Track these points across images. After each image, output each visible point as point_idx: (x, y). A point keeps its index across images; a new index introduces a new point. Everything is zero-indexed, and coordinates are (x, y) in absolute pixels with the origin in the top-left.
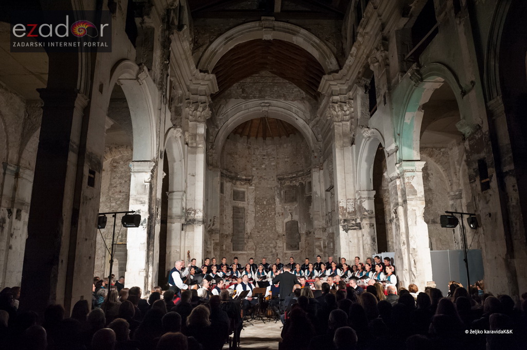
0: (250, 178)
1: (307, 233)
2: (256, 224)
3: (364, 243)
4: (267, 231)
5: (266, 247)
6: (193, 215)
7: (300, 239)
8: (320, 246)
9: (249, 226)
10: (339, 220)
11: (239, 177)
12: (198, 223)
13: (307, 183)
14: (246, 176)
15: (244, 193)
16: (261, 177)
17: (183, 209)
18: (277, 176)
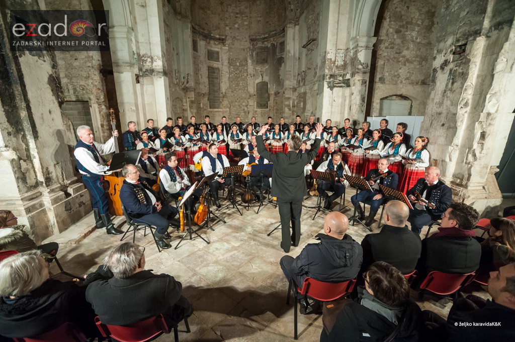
0: (224, 37)
1: (275, 93)
2: (230, 84)
3: (352, 103)
4: (240, 91)
5: (239, 106)
6: (150, 64)
7: (269, 99)
8: (289, 106)
9: (224, 86)
10: (324, 74)
11: (212, 35)
12: (157, 75)
13: (278, 44)
14: (219, 35)
15: (218, 53)
16: (234, 37)
17: (134, 54)
18: (249, 36)
